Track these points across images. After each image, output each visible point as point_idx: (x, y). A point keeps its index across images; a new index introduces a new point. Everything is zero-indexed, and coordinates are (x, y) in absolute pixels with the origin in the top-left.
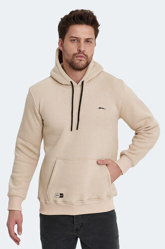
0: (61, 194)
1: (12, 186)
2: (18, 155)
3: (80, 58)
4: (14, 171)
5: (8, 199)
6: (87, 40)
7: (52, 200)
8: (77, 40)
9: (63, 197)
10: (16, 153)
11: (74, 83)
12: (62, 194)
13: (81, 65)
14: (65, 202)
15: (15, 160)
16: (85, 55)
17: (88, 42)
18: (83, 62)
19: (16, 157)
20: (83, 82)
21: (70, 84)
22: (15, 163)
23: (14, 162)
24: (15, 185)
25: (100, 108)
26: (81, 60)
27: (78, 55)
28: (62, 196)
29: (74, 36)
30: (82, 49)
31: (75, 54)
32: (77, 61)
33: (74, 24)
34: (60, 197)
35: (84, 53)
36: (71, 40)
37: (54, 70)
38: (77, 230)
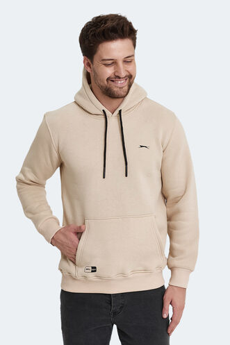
0: (93, 268)
7: (80, 275)
9: (95, 271)
11: (108, 113)
12: (95, 268)
20: (120, 111)
21: (102, 113)
25: (142, 146)
28: (94, 269)
34: (92, 271)
37: (80, 93)
38: (115, 313)
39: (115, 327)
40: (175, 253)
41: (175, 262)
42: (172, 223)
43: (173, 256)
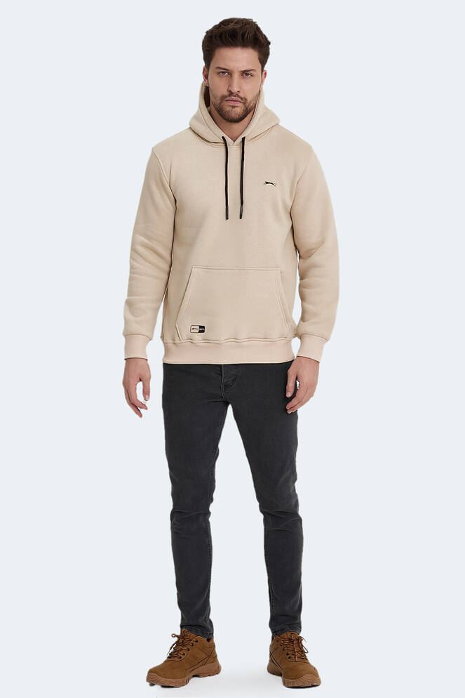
0: (200, 327)
1: (130, 317)
2: (136, 264)
3: (232, 104)
4: (130, 293)
5: (124, 339)
6: (245, 73)
7: (185, 337)
8: (228, 73)
9: (203, 331)
10: (132, 261)
11: (229, 140)
12: (204, 327)
13: (233, 115)
14: (206, 340)
15: (131, 272)
16: (242, 99)
17: (247, 74)
18: (239, 110)
19: (132, 267)
20: (244, 139)
21: (222, 141)
22: (131, 279)
23: (130, 276)
24: (134, 316)
25: (267, 183)
26: (234, 107)
27: (228, 98)
28: (202, 329)
29: (222, 66)
30: (235, 89)
31: (223, 97)
32: (227, 107)
33: (222, 47)
34: (200, 332)
35: (238, 96)
36: (219, 73)
37: (196, 117)
38: (226, 387)
39: (230, 408)
40: (307, 317)
41: (307, 327)
42: (305, 280)
43: (304, 322)
